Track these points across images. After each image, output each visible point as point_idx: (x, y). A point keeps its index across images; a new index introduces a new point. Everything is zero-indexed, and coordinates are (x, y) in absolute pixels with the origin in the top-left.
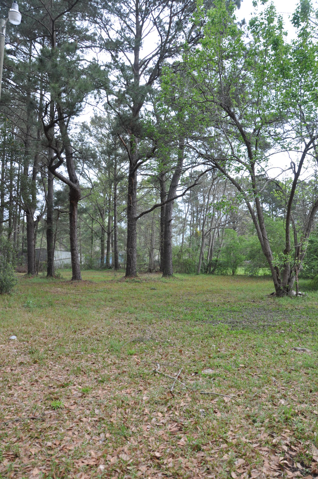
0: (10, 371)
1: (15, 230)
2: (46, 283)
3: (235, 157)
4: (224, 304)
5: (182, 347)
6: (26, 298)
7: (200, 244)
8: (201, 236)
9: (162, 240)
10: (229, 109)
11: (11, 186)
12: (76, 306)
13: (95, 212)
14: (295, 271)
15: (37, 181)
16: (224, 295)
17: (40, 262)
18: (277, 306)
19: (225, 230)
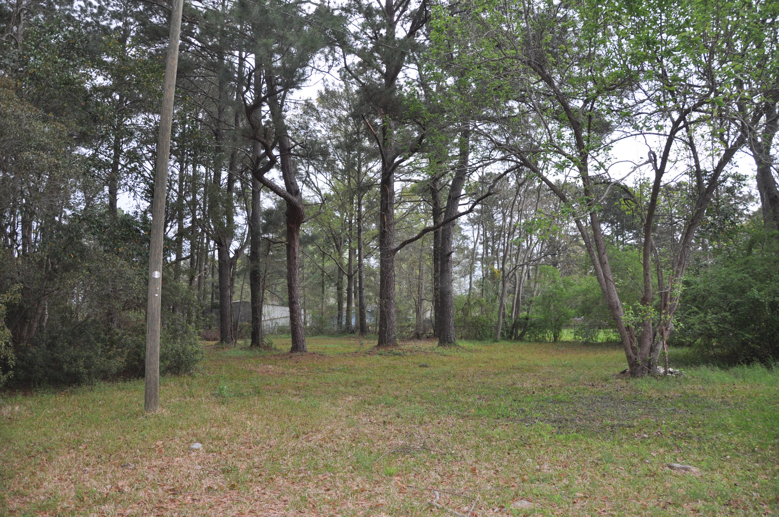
0: (191, 502)
1: (200, 272)
2: (250, 357)
3: (555, 146)
4: (543, 389)
5: (476, 462)
6: (217, 381)
7: (500, 292)
8: (501, 278)
9: (437, 285)
10: (542, 70)
11: (194, 202)
12: (297, 395)
13: (327, 242)
14: (662, 334)
15: (234, 194)
16: (541, 374)
17: (239, 323)
18: (633, 393)
19: (539, 267)
